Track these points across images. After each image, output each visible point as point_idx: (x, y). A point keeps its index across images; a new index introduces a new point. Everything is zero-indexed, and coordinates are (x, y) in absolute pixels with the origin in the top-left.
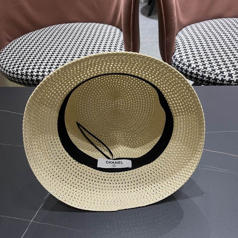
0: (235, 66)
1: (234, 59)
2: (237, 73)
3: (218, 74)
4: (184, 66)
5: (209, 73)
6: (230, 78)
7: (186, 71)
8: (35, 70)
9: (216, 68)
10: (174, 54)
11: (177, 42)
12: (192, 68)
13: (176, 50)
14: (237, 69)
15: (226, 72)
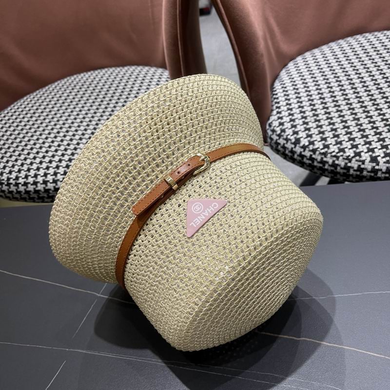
0: (383, 140)
2: (386, 155)
3: (350, 157)
4: (287, 143)
5: (335, 156)
6: (374, 164)
7: (292, 152)
9: (347, 145)
10: (269, 119)
11: (276, 94)
12: (302, 147)
13: (272, 110)
14: (386, 147)
15: (366, 153)
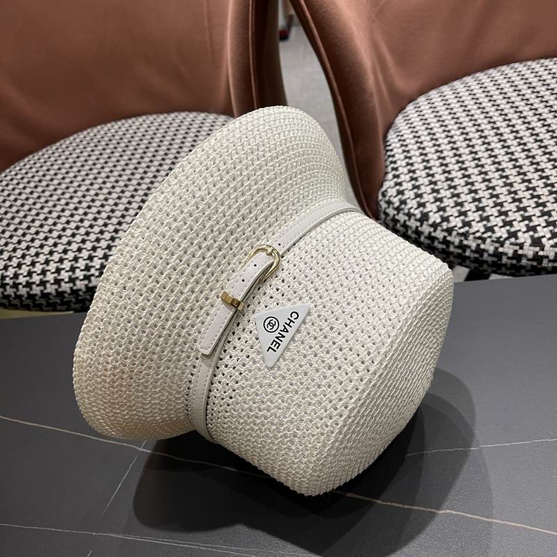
1: (545, 191)
2: (554, 235)
3: (502, 239)
4: (409, 220)
5: (480, 238)
6: (537, 249)
7: (418, 232)
8: (24, 270)
9: (496, 221)
10: (382, 185)
11: (392, 150)
12: (431, 226)
13: (386, 173)
14: (554, 224)
15: (525, 232)
